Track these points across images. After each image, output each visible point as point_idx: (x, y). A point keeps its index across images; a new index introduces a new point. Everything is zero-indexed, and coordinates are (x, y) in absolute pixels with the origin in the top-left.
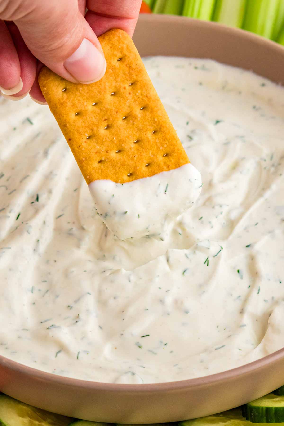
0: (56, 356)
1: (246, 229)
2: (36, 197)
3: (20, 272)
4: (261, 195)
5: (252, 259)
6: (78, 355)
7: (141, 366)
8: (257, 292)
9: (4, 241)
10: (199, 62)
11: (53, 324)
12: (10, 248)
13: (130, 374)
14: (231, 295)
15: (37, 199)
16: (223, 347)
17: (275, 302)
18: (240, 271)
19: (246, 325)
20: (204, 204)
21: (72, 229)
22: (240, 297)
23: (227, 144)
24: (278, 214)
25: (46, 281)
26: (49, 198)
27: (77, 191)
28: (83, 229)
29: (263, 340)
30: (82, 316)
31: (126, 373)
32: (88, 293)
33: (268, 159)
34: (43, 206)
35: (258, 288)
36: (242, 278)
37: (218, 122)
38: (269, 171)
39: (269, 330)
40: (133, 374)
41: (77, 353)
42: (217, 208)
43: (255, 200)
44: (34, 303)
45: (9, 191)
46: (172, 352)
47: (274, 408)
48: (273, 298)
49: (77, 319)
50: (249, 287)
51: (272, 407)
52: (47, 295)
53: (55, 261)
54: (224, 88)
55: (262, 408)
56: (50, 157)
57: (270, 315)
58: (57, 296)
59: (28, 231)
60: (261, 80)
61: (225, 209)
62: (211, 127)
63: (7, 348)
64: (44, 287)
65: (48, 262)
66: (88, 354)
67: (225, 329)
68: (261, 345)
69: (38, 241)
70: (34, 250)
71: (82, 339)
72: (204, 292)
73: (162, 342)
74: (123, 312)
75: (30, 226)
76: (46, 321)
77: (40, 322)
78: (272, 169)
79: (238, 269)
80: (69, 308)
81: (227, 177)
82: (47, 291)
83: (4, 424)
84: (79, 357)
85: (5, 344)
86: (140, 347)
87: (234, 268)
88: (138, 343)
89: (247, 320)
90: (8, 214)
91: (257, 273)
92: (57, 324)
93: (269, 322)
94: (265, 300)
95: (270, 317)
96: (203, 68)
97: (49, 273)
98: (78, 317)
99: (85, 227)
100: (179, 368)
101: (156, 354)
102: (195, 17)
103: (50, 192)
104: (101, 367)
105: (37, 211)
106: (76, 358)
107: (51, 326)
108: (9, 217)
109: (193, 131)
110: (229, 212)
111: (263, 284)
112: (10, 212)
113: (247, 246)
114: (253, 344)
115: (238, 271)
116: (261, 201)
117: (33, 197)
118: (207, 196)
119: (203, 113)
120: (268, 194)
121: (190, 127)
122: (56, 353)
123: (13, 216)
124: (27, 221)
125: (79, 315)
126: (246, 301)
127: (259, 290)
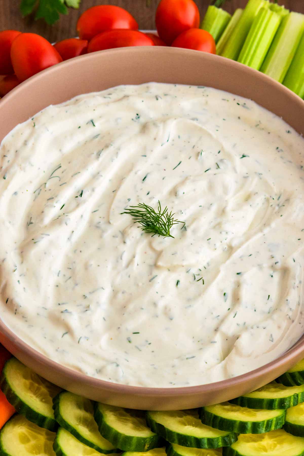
0: (63, 337)
1: (241, 258)
2: (80, 193)
3: (53, 256)
4: (261, 230)
5: (238, 285)
6: (80, 339)
7: (126, 360)
8: (233, 315)
9: (46, 226)
10: (242, 100)
11: (66, 309)
12: (49, 235)
13: (115, 365)
14: (212, 313)
15: (81, 195)
16: (193, 357)
17: (245, 327)
18: (226, 294)
19: (216, 342)
20: (214, 227)
21: (100, 222)
22: (219, 317)
23: (246, 178)
24: (270, 251)
25: (71, 269)
26: (91, 195)
27: (115, 192)
28: (109, 223)
29: (227, 358)
30: (92, 307)
31: (113, 363)
32: (102, 288)
33: (276, 198)
34: (84, 202)
35: (235, 313)
36: (225, 300)
37: (244, 156)
38: (274, 209)
39: (234, 351)
40: (118, 365)
41: (79, 338)
42: (224, 233)
43: (255, 233)
44: (57, 286)
45: (60, 183)
46: (153, 352)
47: (220, 417)
48: (245, 323)
49: (87, 308)
50: (229, 309)
51: (219, 417)
52: (69, 281)
53: (81, 251)
54: (257, 125)
55: (212, 414)
56: (101, 159)
57: (238, 338)
58: (77, 285)
59: (66, 223)
60: (288, 128)
61: (230, 236)
62: (237, 160)
63: (26, 321)
64: (68, 274)
65: (75, 251)
66: (88, 340)
67: (199, 341)
68: (223, 362)
69: (73, 232)
70: (68, 238)
71: (87, 326)
72: (190, 306)
73: (147, 341)
74: (125, 307)
75: (69, 219)
76: (63, 304)
77: (58, 304)
78: (277, 208)
79: (225, 292)
80: (84, 297)
81: (239, 207)
82: (70, 278)
83: (9, 384)
84: (80, 342)
85: (25, 318)
86: (130, 342)
87: (222, 291)
88: (129, 338)
89: (218, 338)
90: (55, 204)
91: (238, 299)
92: (70, 309)
93: (235, 344)
94: (238, 324)
95: (237, 340)
96: (244, 105)
97: (74, 262)
98: (88, 307)
99: (111, 222)
100: (155, 368)
101: (140, 351)
102: (246, 65)
103: (93, 190)
104: (94, 354)
105: (78, 206)
106: (78, 341)
107: (65, 311)
108: (55, 207)
109: (222, 161)
110: (232, 240)
111: (240, 310)
112: (57, 202)
113: (238, 274)
114: (218, 360)
115: (225, 294)
116: (260, 235)
117: (78, 192)
118: (219, 220)
119: (234, 146)
120: (266, 230)
121: (220, 156)
122: (63, 333)
123: (59, 206)
124: (68, 213)
125: (90, 305)
126: (222, 321)
127: (236, 314)
